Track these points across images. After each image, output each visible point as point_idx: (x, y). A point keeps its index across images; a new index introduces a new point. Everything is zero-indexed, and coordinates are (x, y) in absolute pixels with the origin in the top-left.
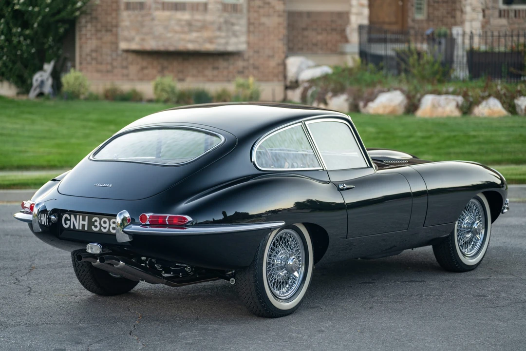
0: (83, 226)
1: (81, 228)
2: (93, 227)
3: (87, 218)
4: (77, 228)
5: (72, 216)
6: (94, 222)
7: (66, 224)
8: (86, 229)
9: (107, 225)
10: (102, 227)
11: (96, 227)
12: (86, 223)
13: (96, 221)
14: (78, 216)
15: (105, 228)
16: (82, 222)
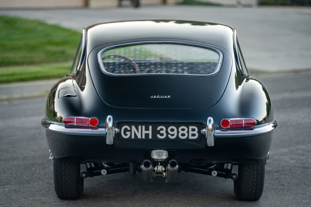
0: (147, 135)
1: (144, 137)
2: (158, 136)
3: (150, 127)
4: (139, 137)
5: (133, 127)
6: (159, 131)
7: (126, 135)
8: (150, 137)
9: (175, 132)
10: (170, 134)
11: (162, 135)
12: (150, 132)
13: (162, 129)
14: (140, 127)
15: (173, 135)
16: (144, 132)
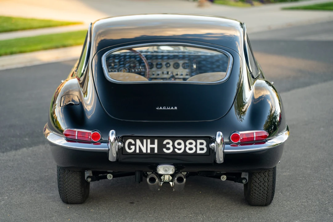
0: (152, 149)
1: (149, 151)
2: (165, 150)
3: (156, 141)
4: (144, 151)
5: (138, 141)
6: (165, 145)
7: (130, 149)
8: (156, 151)
9: (182, 146)
11: (168, 149)
12: (155, 146)
13: (168, 143)
14: (145, 141)
15: (180, 149)
16: (150, 146)
